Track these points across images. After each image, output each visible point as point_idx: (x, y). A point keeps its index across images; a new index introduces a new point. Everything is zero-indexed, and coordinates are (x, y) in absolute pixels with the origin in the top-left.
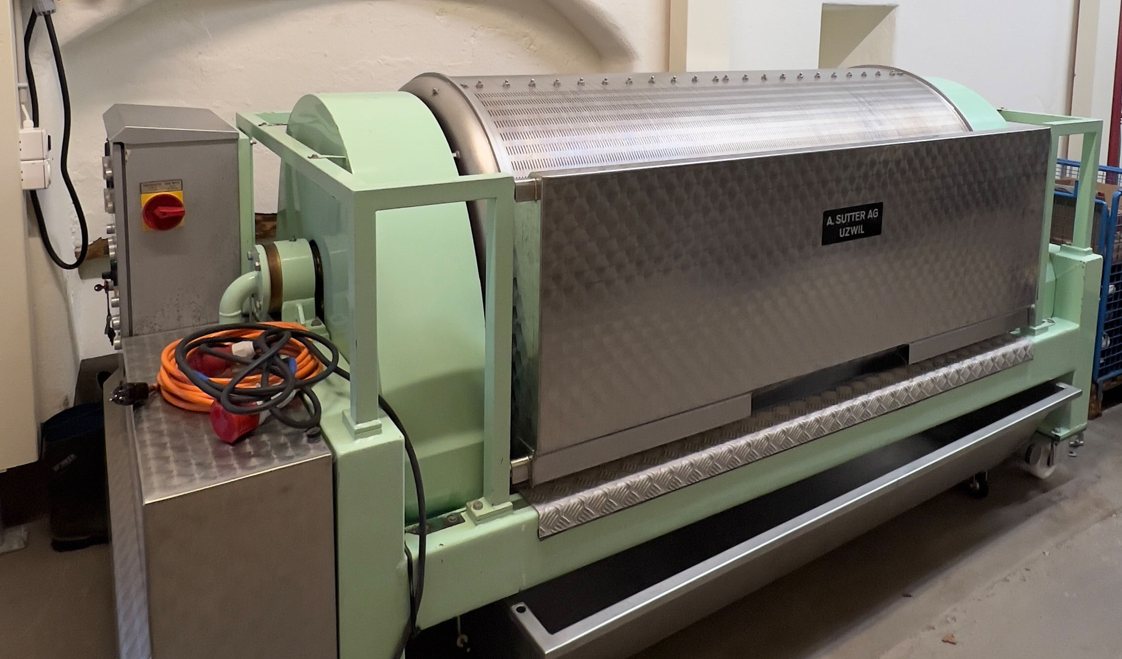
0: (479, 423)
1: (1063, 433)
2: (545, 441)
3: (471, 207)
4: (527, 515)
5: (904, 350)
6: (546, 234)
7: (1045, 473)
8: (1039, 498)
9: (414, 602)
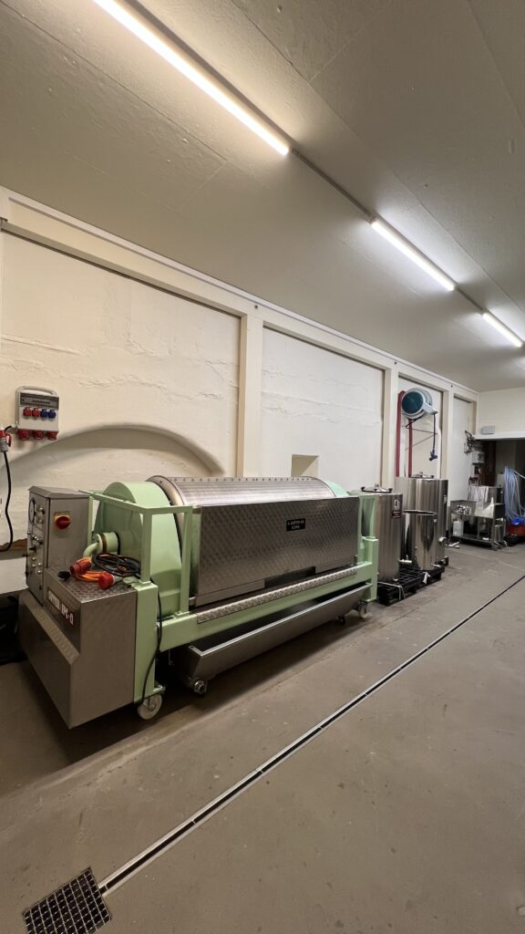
0: (178, 586)
1: (368, 600)
2: (200, 591)
3: (175, 515)
4: (194, 616)
5: (314, 568)
6: (202, 524)
7: (365, 616)
8: (361, 624)
9: (159, 641)
